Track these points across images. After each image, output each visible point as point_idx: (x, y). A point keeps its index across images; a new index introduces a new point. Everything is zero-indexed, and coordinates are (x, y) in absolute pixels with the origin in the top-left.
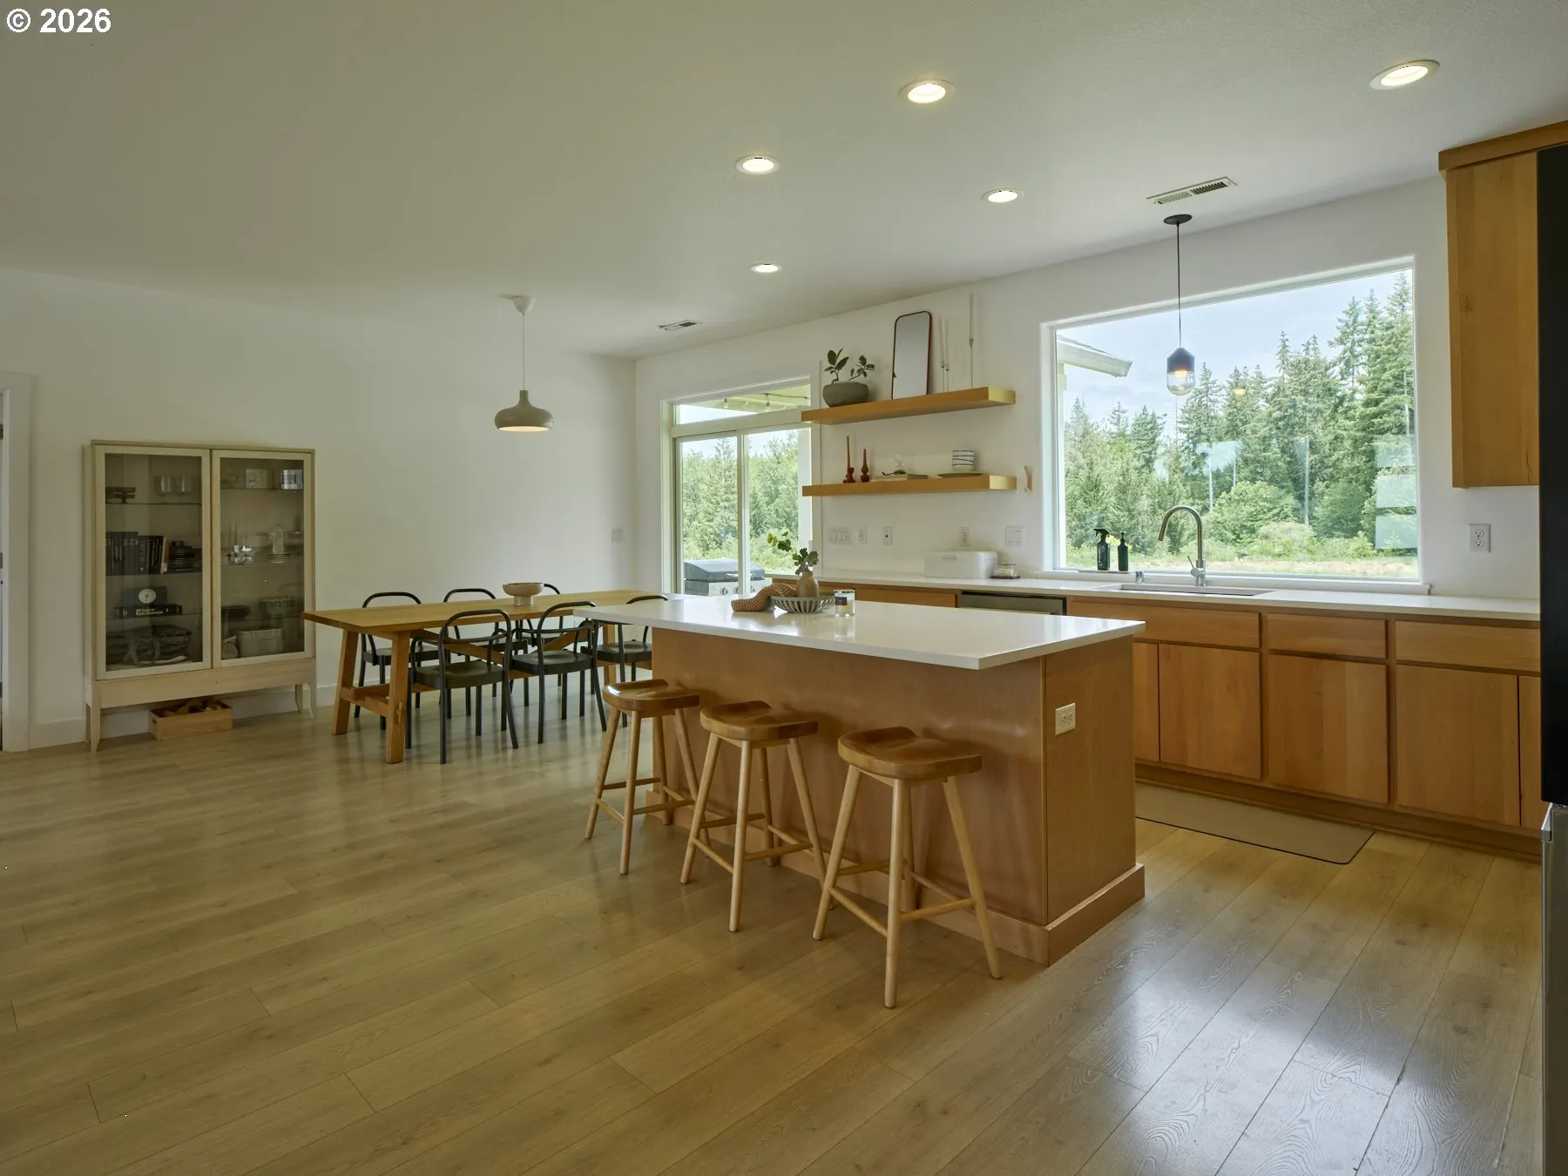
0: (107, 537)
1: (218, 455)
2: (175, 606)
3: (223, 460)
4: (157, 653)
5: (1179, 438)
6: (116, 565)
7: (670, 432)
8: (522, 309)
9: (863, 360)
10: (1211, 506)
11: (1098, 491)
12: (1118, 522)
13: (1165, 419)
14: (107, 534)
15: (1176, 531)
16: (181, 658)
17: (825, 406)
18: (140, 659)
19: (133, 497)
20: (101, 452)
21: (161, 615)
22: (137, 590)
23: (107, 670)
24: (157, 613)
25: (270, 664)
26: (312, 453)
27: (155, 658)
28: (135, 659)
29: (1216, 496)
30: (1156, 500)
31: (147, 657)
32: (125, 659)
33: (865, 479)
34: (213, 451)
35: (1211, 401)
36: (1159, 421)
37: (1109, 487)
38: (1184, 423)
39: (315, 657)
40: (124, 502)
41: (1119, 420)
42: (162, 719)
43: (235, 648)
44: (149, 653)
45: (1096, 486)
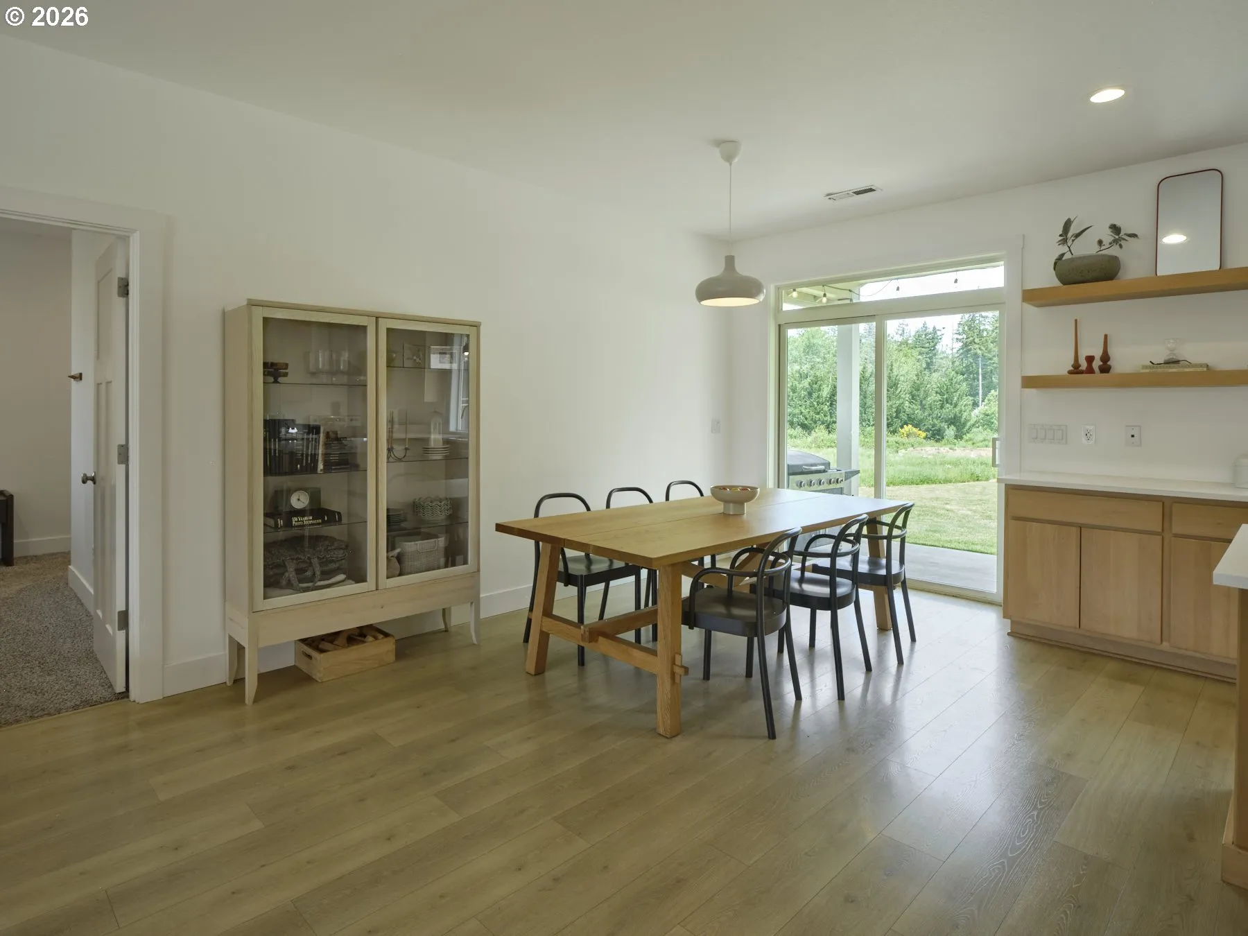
0: (265, 427)
1: (385, 324)
2: (334, 512)
3: (389, 330)
4: (318, 573)
5: (954, 347)
6: (273, 465)
7: (776, 319)
8: (729, 158)
9: (1115, 229)
10: (980, 402)
11: (897, 389)
12: (913, 414)
13: (943, 331)
14: (265, 421)
15: (960, 422)
16: (342, 577)
17: (1056, 283)
18: (301, 581)
19: (286, 375)
20: (259, 314)
21: (319, 524)
22: (290, 492)
23: (265, 597)
24: (315, 522)
25: (434, 581)
26: (476, 326)
27: (316, 580)
28: (294, 581)
29: (985, 395)
30: (945, 397)
31: (306, 580)
32: (284, 583)
33: (1105, 369)
34: (380, 319)
35: (982, 317)
36: (939, 333)
37: (904, 386)
38: (959, 334)
39: (479, 571)
40: (276, 381)
41: (903, 331)
42: (322, 655)
43: (399, 565)
44: (309, 573)
45: (895, 385)
